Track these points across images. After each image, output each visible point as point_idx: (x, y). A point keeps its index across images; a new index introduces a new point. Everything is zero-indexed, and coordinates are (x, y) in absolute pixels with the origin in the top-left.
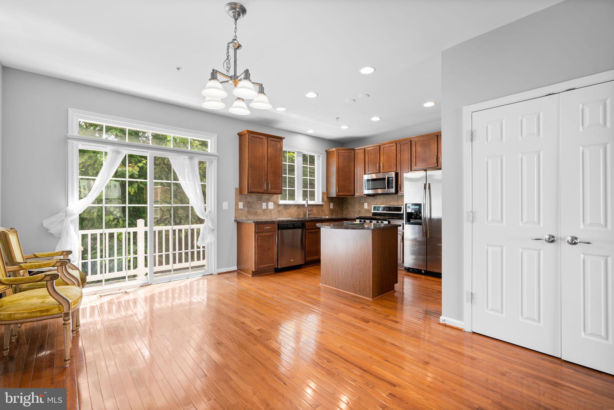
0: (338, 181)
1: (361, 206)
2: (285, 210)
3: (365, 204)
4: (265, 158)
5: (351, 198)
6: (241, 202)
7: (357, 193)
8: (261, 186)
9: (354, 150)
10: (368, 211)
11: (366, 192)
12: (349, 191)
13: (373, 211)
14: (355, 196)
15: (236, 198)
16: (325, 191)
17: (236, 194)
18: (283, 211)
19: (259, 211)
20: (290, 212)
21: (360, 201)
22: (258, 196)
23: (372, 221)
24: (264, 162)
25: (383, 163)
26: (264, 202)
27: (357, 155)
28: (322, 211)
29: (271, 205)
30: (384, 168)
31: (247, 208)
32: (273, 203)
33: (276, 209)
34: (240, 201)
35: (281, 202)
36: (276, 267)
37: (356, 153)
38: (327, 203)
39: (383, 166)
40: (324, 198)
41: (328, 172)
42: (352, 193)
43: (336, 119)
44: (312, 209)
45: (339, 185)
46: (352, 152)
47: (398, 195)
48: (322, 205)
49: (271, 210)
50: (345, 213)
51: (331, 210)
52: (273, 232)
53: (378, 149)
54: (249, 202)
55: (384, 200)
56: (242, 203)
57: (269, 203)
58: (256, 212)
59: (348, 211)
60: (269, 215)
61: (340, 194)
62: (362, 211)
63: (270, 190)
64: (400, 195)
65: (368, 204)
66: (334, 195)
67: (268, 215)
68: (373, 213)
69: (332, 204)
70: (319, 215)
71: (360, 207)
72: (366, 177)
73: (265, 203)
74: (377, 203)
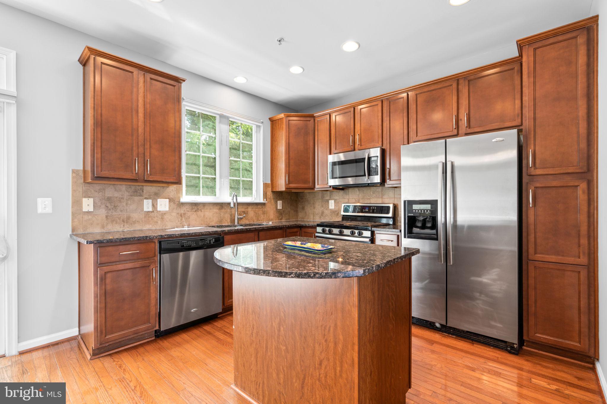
0: (288, 166)
1: (324, 206)
2: (195, 213)
3: (330, 201)
4: (137, 112)
5: (309, 193)
6: (89, 197)
7: (318, 184)
8: (129, 166)
9: (313, 116)
10: (336, 212)
11: (333, 182)
12: (306, 181)
13: (343, 213)
14: (316, 189)
15: (74, 191)
16: (269, 182)
17: (74, 183)
18: (189, 214)
19: (135, 216)
20: (204, 215)
21: (323, 197)
22: (133, 188)
23: (343, 230)
24: (135, 120)
25: (360, 135)
26: (146, 198)
27: (318, 125)
28: (264, 213)
29: (163, 205)
30: (361, 143)
31: (104, 210)
32: (168, 200)
33: (175, 211)
34: (85, 197)
35: (186, 198)
36: (157, 328)
37: (316, 121)
38: (273, 201)
39: (360, 140)
40: (266, 193)
41: (274, 152)
42: (311, 185)
43: (279, 42)
44: (246, 210)
45: (289, 173)
46: (310, 121)
47: (386, 186)
48: (264, 204)
49: (163, 214)
50: (301, 215)
51: (278, 211)
52: (148, 258)
53: (352, 112)
54: (109, 199)
55: (360, 195)
56: (91, 200)
57: (159, 200)
58: (129, 218)
59: (306, 213)
60: (159, 222)
61: (292, 185)
62: (326, 212)
63: (151, 175)
64: (388, 186)
65: (335, 202)
66: (283, 189)
67: (157, 222)
68: (343, 215)
69: (280, 203)
70: (258, 220)
71: (322, 206)
72: (331, 158)
73: (150, 201)
74: (349, 200)
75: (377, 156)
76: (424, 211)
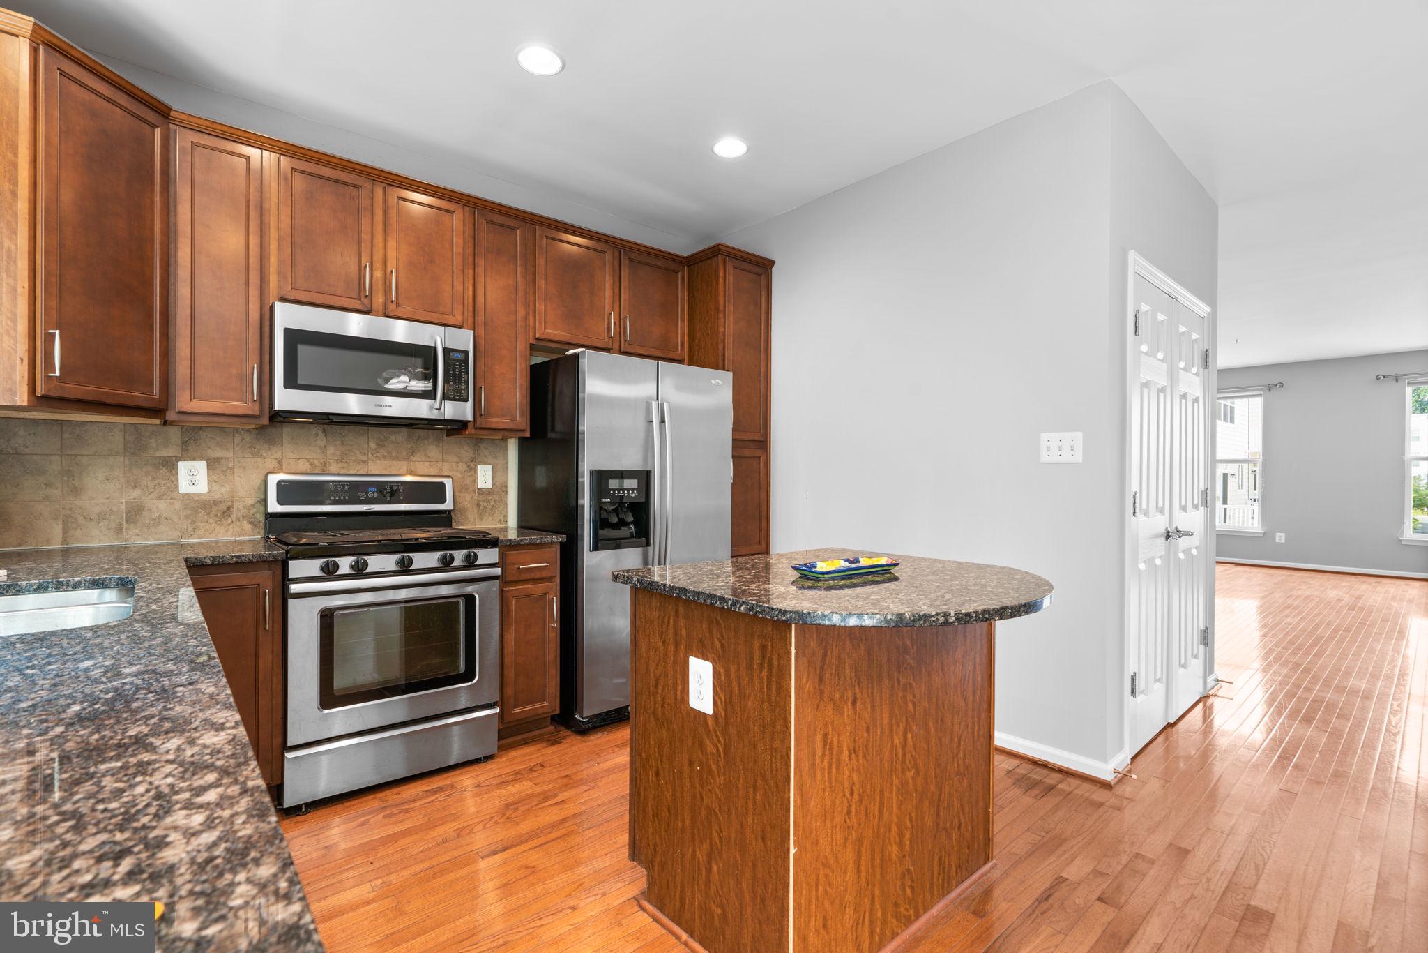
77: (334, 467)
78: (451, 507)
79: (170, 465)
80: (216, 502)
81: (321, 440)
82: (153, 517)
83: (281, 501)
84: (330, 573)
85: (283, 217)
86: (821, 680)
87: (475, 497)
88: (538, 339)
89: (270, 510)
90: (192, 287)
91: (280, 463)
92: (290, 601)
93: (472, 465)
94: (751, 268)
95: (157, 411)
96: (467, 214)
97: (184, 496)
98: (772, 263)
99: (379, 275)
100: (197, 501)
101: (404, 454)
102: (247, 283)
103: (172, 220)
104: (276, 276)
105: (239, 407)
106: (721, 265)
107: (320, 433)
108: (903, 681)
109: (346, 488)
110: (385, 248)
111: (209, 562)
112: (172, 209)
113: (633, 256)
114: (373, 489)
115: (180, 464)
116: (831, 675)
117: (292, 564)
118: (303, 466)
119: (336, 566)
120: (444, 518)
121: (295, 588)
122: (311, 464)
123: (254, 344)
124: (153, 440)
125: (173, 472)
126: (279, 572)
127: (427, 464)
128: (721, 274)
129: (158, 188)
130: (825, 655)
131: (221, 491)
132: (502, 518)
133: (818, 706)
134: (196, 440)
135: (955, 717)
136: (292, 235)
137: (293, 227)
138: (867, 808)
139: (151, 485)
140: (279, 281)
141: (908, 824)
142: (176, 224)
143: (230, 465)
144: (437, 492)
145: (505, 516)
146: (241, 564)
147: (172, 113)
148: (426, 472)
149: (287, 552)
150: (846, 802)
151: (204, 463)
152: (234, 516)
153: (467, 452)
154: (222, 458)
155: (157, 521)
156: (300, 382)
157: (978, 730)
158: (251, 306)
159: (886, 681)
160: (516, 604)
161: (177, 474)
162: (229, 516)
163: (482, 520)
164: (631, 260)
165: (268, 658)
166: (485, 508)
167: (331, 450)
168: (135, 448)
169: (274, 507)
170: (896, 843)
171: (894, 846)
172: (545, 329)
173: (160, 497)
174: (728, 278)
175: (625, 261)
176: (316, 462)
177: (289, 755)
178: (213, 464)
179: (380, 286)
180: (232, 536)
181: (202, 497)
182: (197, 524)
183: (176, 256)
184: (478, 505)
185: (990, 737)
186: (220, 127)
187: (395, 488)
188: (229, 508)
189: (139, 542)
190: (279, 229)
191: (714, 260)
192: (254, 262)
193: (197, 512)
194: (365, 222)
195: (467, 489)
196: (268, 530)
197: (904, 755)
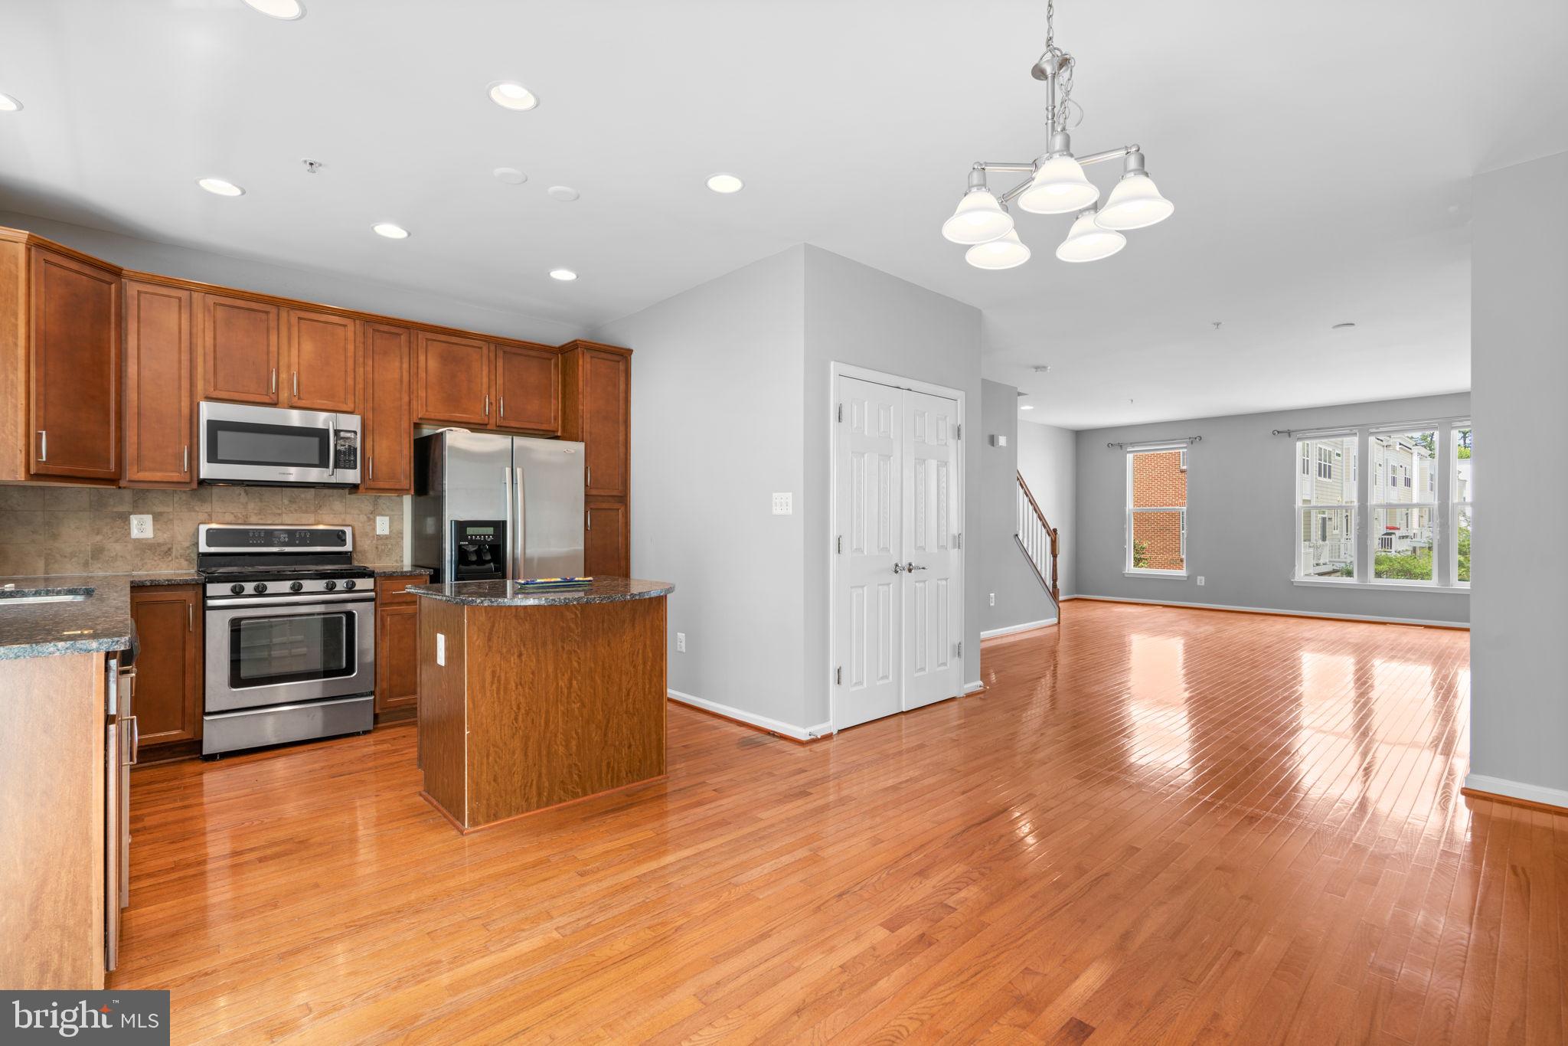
75: (355, 432)
76: (485, 538)
77: (253, 519)
78: (351, 549)
79: (125, 518)
80: (159, 545)
81: (243, 498)
82: (112, 555)
83: (209, 544)
84: (237, 593)
85: (207, 339)
86: (489, 640)
87: (375, 542)
88: (421, 419)
89: (201, 550)
90: (139, 393)
91: (210, 516)
92: (207, 612)
93: (371, 516)
94: (609, 356)
95: (113, 480)
96: (357, 326)
97: (135, 540)
98: (630, 351)
99: (284, 376)
100: (145, 544)
101: (313, 508)
102: (180, 388)
103: (124, 346)
104: (202, 382)
105: (175, 476)
106: (580, 356)
107: (243, 493)
108: (567, 648)
109: (262, 535)
110: (289, 356)
111: (149, 584)
112: (123, 338)
113: (508, 349)
114: (285, 535)
115: (131, 516)
116: (498, 637)
117: (209, 587)
118: (230, 518)
119: (242, 589)
120: (346, 557)
121: (210, 603)
122: (235, 517)
123: (185, 431)
124: (111, 500)
125: (127, 523)
126: (201, 592)
127: (332, 516)
128: (581, 362)
129: (113, 326)
130: (493, 626)
131: (164, 537)
132: (398, 558)
133: (487, 655)
134: (144, 499)
135: (624, 677)
136: (215, 351)
137: (215, 346)
138: (533, 720)
139: (110, 532)
140: (205, 385)
141: (574, 735)
142: (126, 349)
143: (171, 517)
144: (340, 537)
145: (402, 557)
146: (172, 586)
147: (123, 272)
148: (331, 522)
149: (206, 578)
150: (513, 712)
151: (150, 516)
152: (174, 554)
153: (367, 507)
154: (164, 512)
155: (115, 559)
156: (219, 458)
157: (650, 688)
158: (183, 404)
159: (550, 647)
160: (390, 620)
161: (130, 524)
162: (170, 555)
163: (380, 560)
164: (504, 352)
165: (191, 652)
166: (383, 551)
167: (251, 506)
168: (98, 506)
169: (203, 548)
170: (562, 745)
171: (560, 747)
172: (427, 411)
173: (117, 541)
174: (585, 365)
175: (500, 354)
176: (239, 515)
177: (207, 718)
178: (157, 517)
179: (286, 384)
180: (172, 570)
181: (150, 541)
182: (145, 561)
183: (126, 371)
184: (377, 548)
185: (661, 692)
186: (158, 279)
187: (303, 535)
188: (169, 549)
189: (101, 574)
190: (204, 347)
191: (576, 351)
192: (185, 373)
193: (144, 552)
194: (273, 339)
195: (367, 535)
196: (200, 565)
197: (569, 693)
